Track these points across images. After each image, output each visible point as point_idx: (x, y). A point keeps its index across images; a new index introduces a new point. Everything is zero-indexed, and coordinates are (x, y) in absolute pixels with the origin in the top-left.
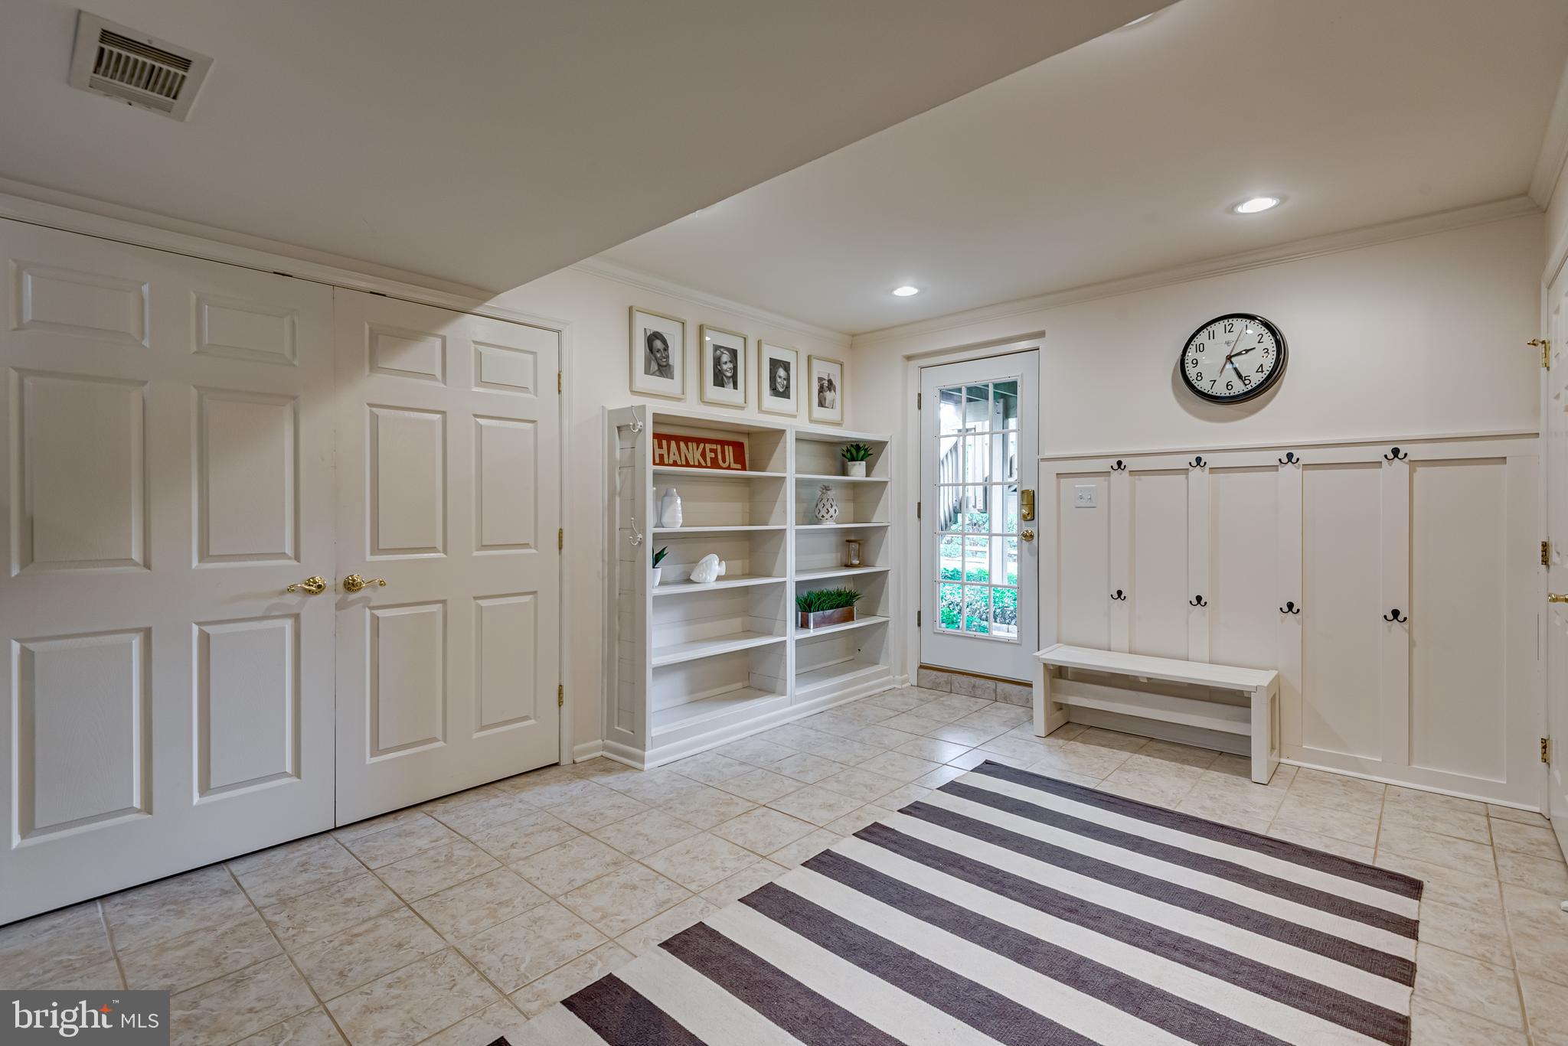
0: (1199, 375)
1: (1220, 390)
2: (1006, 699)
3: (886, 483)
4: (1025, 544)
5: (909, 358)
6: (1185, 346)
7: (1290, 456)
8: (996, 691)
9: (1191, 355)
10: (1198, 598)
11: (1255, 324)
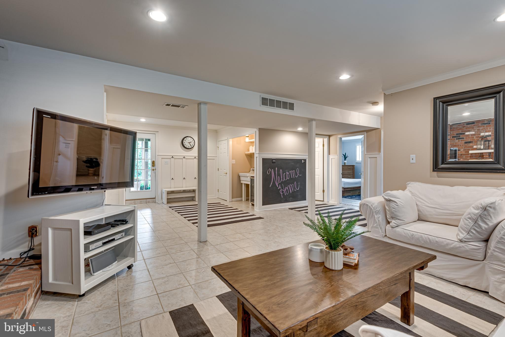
0: (185, 144)
1: (188, 147)
2: (149, 202)
4: (153, 171)
6: (183, 139)
7: (195, 157)
8: (146, 201)
9: (184, 141)
10: (184, 178)
11: (192, 139)
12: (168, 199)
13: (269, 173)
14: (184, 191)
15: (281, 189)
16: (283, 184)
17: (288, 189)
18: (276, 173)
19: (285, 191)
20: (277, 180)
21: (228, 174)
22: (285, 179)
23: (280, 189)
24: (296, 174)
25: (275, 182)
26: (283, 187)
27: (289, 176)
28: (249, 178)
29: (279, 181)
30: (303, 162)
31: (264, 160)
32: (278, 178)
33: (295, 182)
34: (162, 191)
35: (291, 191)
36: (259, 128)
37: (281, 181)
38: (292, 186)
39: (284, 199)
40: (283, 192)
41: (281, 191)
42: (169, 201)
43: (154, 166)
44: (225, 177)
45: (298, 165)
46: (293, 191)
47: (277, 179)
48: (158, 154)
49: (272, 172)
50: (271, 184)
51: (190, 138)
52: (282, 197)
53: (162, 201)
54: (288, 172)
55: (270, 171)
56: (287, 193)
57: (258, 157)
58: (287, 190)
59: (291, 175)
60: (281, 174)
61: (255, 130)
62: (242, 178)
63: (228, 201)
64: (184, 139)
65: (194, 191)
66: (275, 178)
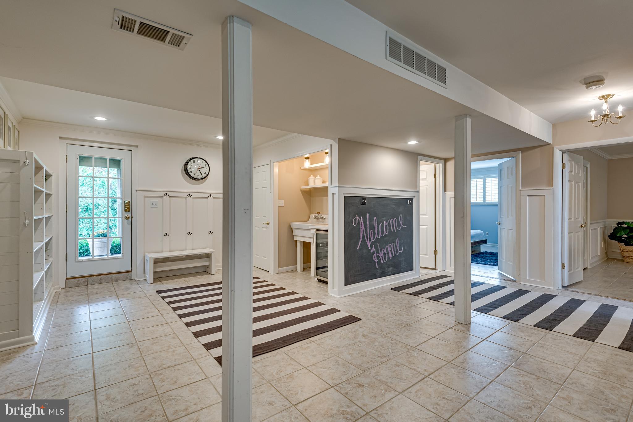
0: (191, 171)
1: (196, 177)
2: (117, 280)
3: (51, 195)
4: (126, 221)
5: (61, 138)
6: (186, 163)
7: (210, 195)
8: (112, 278)
9: (189, 166)
10: (189, 233)
11: (204, 162)
12: (155, 272)
13: (357, 224)
14: (190, 258)
15: (375, 252)
16: (378, 244)
17: (386, 252)
18: (368, 223)
19: (382, 257)
20: (368, 237)
21: (271, 225)
22: (382, 233)
23: (373, 253)
24: (399, 225)
25: (366, 239)
26: (379, 249)
27: (388, 228)
28: (313, 232)
29: (372, 238)
30: (408, 203)
31: (348, 199)
32: (371, 234)
33: (397, 239)
34: (144, 257)
35: (391, 256)
36: (339, 139)
37: (375, 238)
38: (392, 246)
39: (381, 271)
40: (378, 257)
41: (376, 256)
42: (158, 277)
43: (129, 211)
44: (265, 229)
45: (401, 209)
46: (394, 256)
47: (368, 235)
48: (137, 189)
49: (360, 221)
50: (360, 244)
51: (200, 161)
52: (377, 267)
53: (145, 277)
54: (387, 222)
55: (357, 220)
56: (384, 260)
57: (337, 194)
58: (384, 253)
59: (392, 227)
60: (375, 226)
61: (331, 141)
62: (296, 232)
63: (272, 272)
64: (188, 163)
65: (208, 256)
66: (365, 232)
